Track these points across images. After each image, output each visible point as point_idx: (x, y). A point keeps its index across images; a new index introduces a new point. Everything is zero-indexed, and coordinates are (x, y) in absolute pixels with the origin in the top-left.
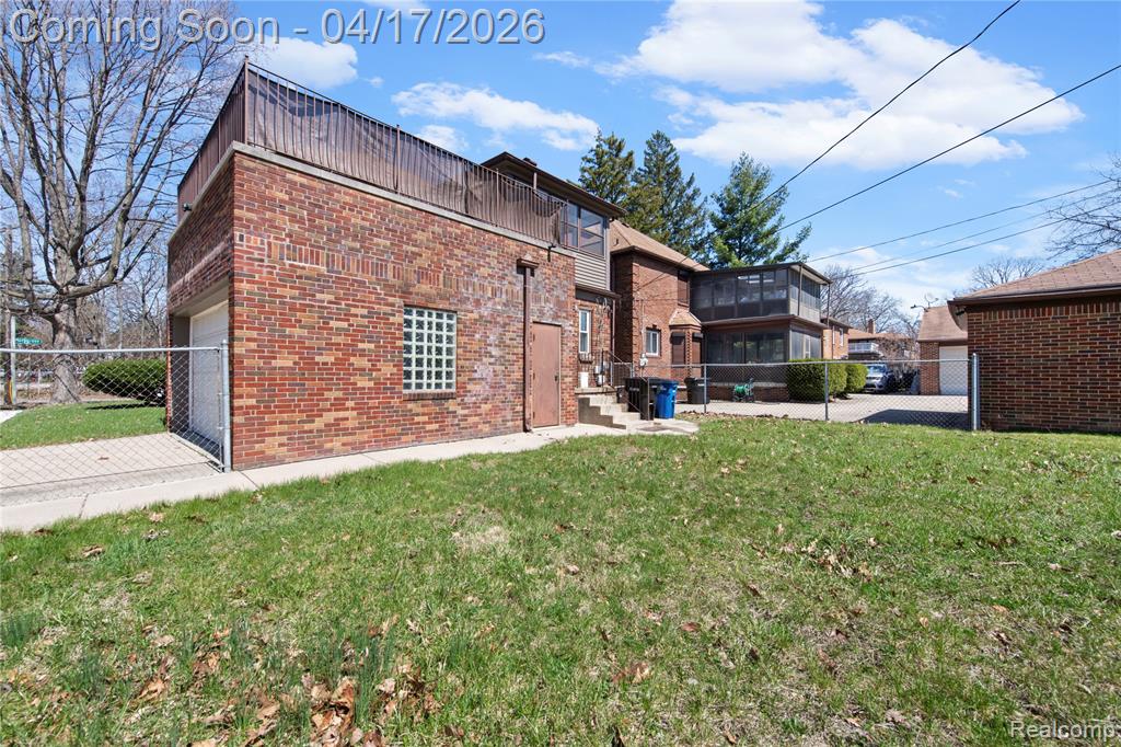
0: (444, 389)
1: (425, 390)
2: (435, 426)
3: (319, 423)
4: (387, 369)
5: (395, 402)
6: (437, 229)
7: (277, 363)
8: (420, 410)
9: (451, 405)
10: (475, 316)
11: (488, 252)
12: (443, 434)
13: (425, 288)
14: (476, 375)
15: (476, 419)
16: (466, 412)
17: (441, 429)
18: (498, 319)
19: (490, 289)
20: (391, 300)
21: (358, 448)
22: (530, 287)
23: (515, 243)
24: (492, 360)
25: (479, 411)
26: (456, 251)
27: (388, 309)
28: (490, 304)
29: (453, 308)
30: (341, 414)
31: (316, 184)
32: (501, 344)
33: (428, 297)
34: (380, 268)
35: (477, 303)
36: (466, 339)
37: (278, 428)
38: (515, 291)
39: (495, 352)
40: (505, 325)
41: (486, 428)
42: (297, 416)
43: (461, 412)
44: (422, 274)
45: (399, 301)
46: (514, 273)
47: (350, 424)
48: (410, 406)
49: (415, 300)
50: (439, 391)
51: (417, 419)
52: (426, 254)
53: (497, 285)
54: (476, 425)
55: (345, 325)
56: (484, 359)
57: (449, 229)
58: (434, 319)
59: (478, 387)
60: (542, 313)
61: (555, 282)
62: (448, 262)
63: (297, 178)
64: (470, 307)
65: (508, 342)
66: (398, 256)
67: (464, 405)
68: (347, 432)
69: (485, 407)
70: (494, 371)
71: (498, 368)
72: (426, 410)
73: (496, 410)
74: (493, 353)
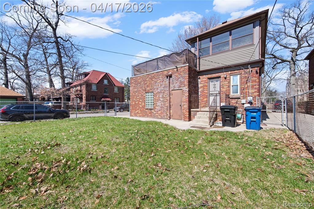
0: (152, 108)
1: (149, 108)
2: (150, 115)
3: (136, 112)
4: (143, 104)
5: (144, 109)
6: (150, 77)
7: (133, 103)
8: (148, 111)
9: (153, 111)
10: (157, 92)
11: (160, 76)
12: (151, 116)
13: (148, 89)
14: (157, 105)
15: (158, 114)
16: (155, 113)
17: (151, 115)
18: (162, 91)
19: (160, 85)
20: (143, 92)
21: (140, 116)
22: (171, 81)
23: (166, 71)
24: (161, 101)
25: (158, 113)
26: (153, 79)
27: (143, 94)
28: (160, 88)
29: (152, 91)
30: (138, 111)
31: (136, 78)
32: (163, 97)
33: (149, 90)
34: (142, 87)
35: (157, 89)
36: (155, 97)
37: (133, 112)
38: (166, 83)
39: (161, 99)
40: (164, 92)
41: (160, 117)
42: (135, 111)
43: (154, 113)
44: (148, 86)
45: (144, 92)
46: (166, 79)
47: (139, 112)
48: (146, 110)
49: (147, 91)
50: (151, 108)
51: (147, 113)
52: (148, 82)
53: (162, 83)
54: (157, 116)
55: (138, 97)
56: (159, 101)
57: (152, 75)
58: (150, 94)
59: (158, 108)
60: (174, 87)
61: (179, 77)
62: (152, 82)
63: (134, 78)
64: (156, 90)
65: (165, 97)
66: (144, 84)
67: (155, 111)
68: (139, 114)
69: (159, 112)
70: (161, 104)
71: (162, 103)
72: (149, 111)
73: (162, 113)
74: (161, 100)
